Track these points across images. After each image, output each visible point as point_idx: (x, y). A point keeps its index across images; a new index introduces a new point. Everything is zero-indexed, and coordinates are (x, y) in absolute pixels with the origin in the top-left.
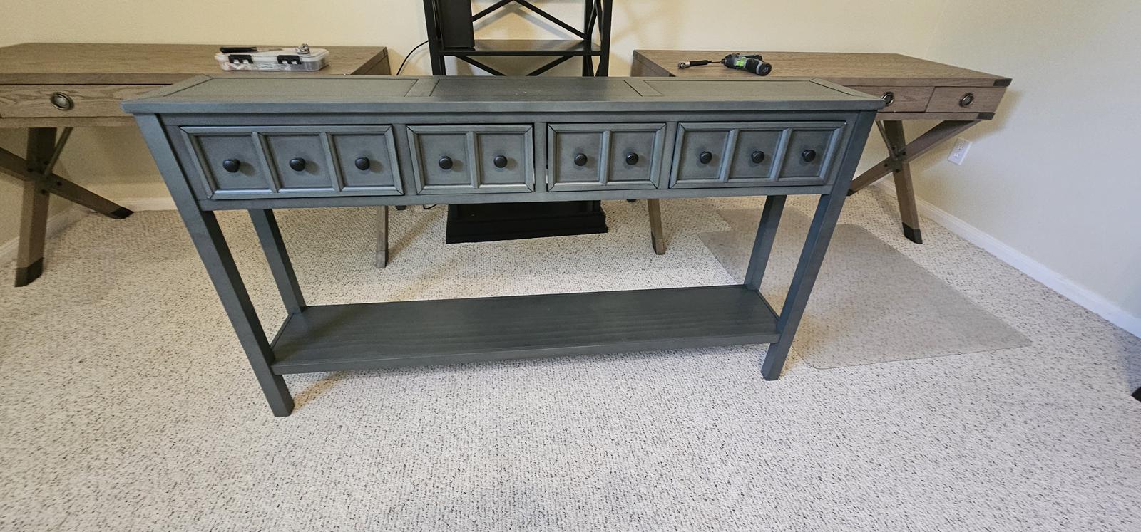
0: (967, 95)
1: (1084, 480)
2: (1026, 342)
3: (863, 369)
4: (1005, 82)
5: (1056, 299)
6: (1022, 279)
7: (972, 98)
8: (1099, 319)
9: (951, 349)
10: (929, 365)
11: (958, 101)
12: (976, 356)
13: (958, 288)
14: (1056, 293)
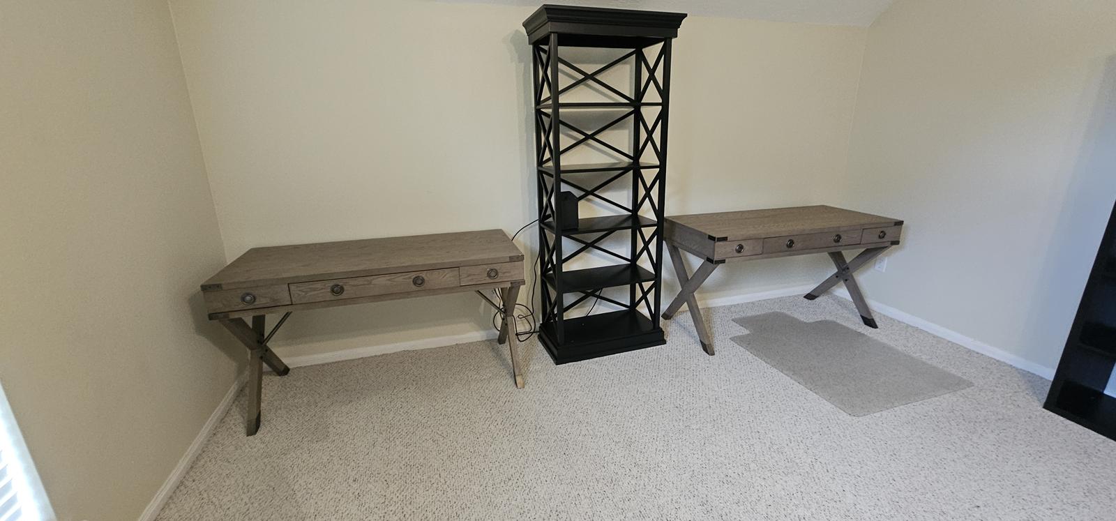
0: (882, 232)
1: (1038, 458)
2: (970, 384)
3: (884, 413)
4: (901, 223)
5: (976, 355)
6: (950, 344)
7: (885, 234)
8: (1005, 364)
9: (930, 394)
10: (922, 405)
11: (877, 236)
12: (947, 396)
13: (915, 355)
14: (974, 351)
